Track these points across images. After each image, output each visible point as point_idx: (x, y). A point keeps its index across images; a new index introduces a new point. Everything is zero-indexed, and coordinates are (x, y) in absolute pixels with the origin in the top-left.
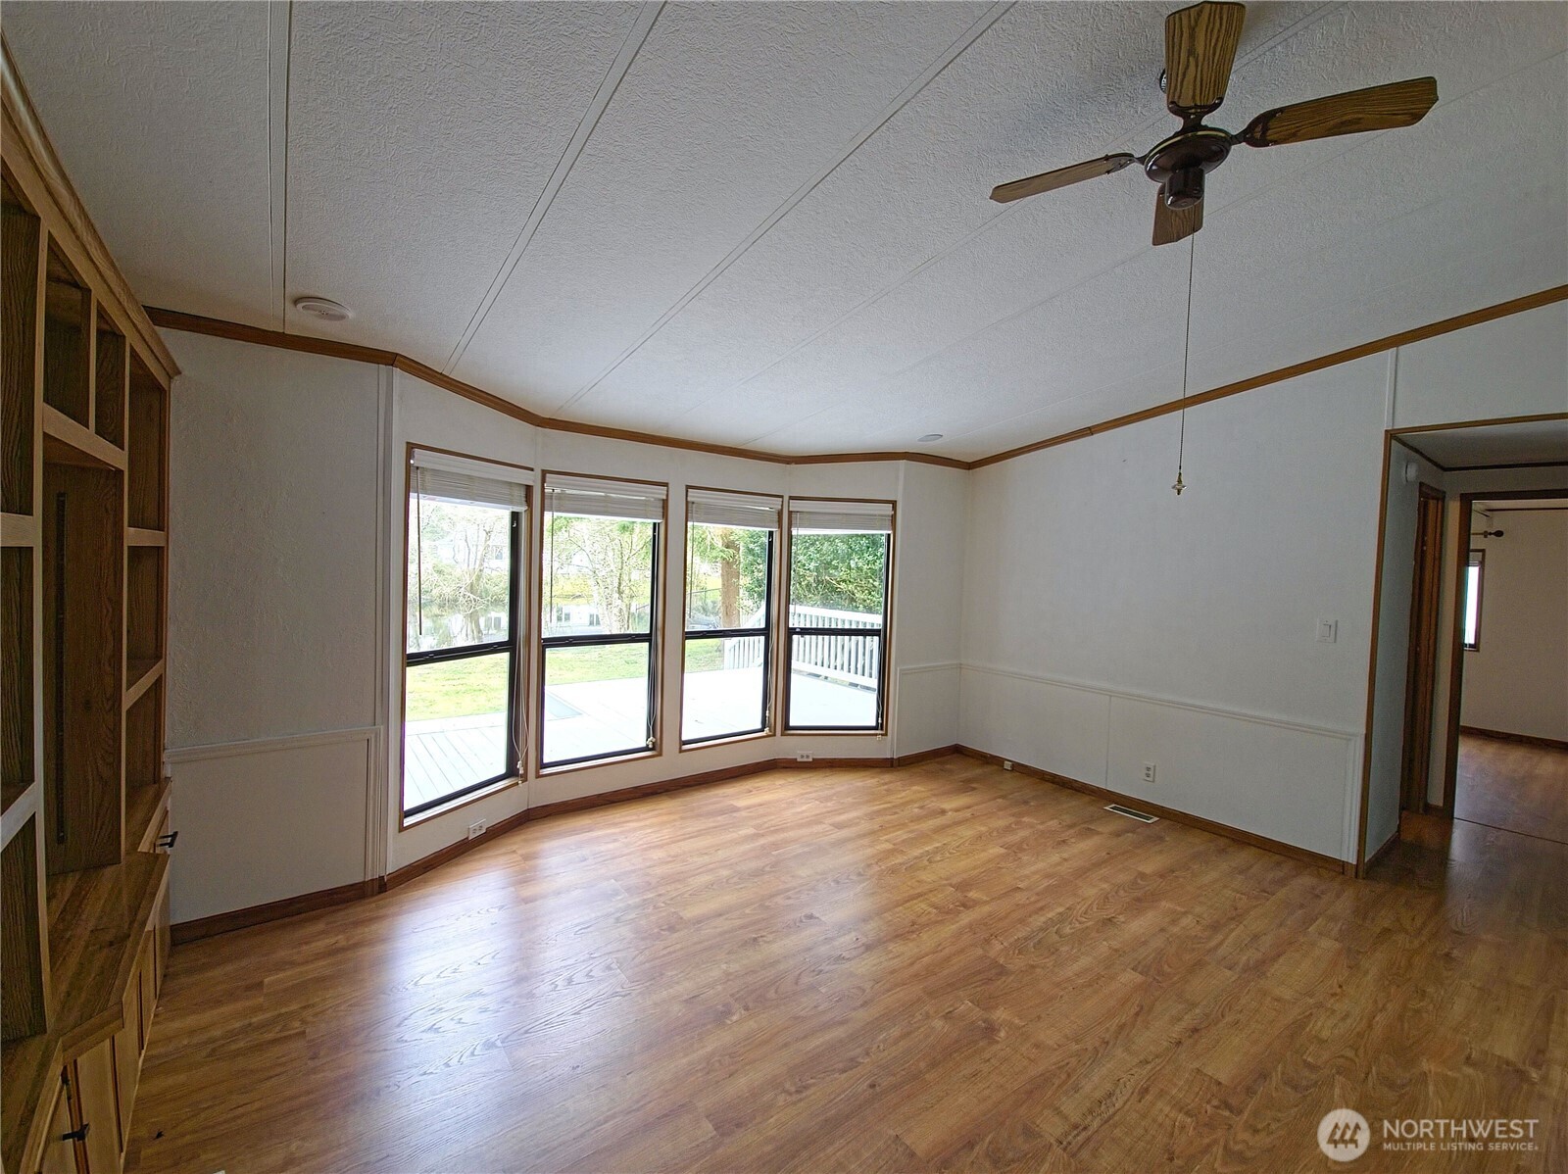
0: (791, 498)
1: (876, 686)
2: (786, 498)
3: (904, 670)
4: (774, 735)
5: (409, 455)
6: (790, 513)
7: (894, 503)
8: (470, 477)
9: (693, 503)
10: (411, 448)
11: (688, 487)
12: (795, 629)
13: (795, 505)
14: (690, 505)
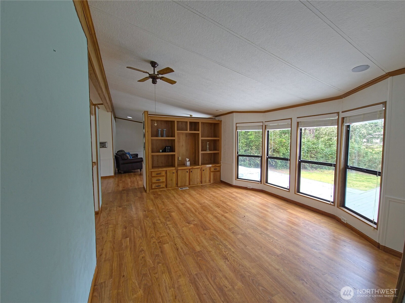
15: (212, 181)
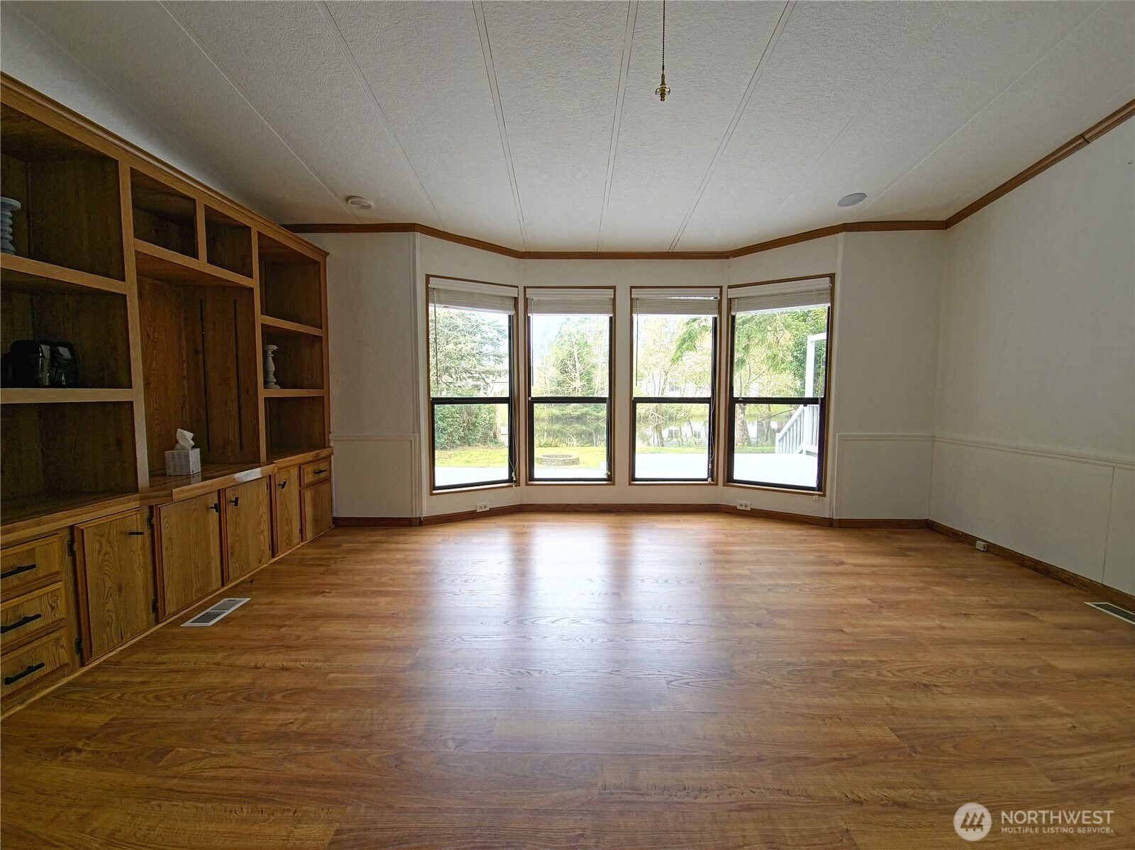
0: (730, 287)
1: (817, 452)
2: (725, 289)
3: (844, 436)
4: (717, 484)
5: (427, 282)
6: (730, 300)
7: (832, 277)
8: (472, 294)
9: (637, 299)
10: (428, 277)
11: (631, 287)
12: (738, 398)
13: (733, 293)
14: (634, 301)
15: (309, 535)
